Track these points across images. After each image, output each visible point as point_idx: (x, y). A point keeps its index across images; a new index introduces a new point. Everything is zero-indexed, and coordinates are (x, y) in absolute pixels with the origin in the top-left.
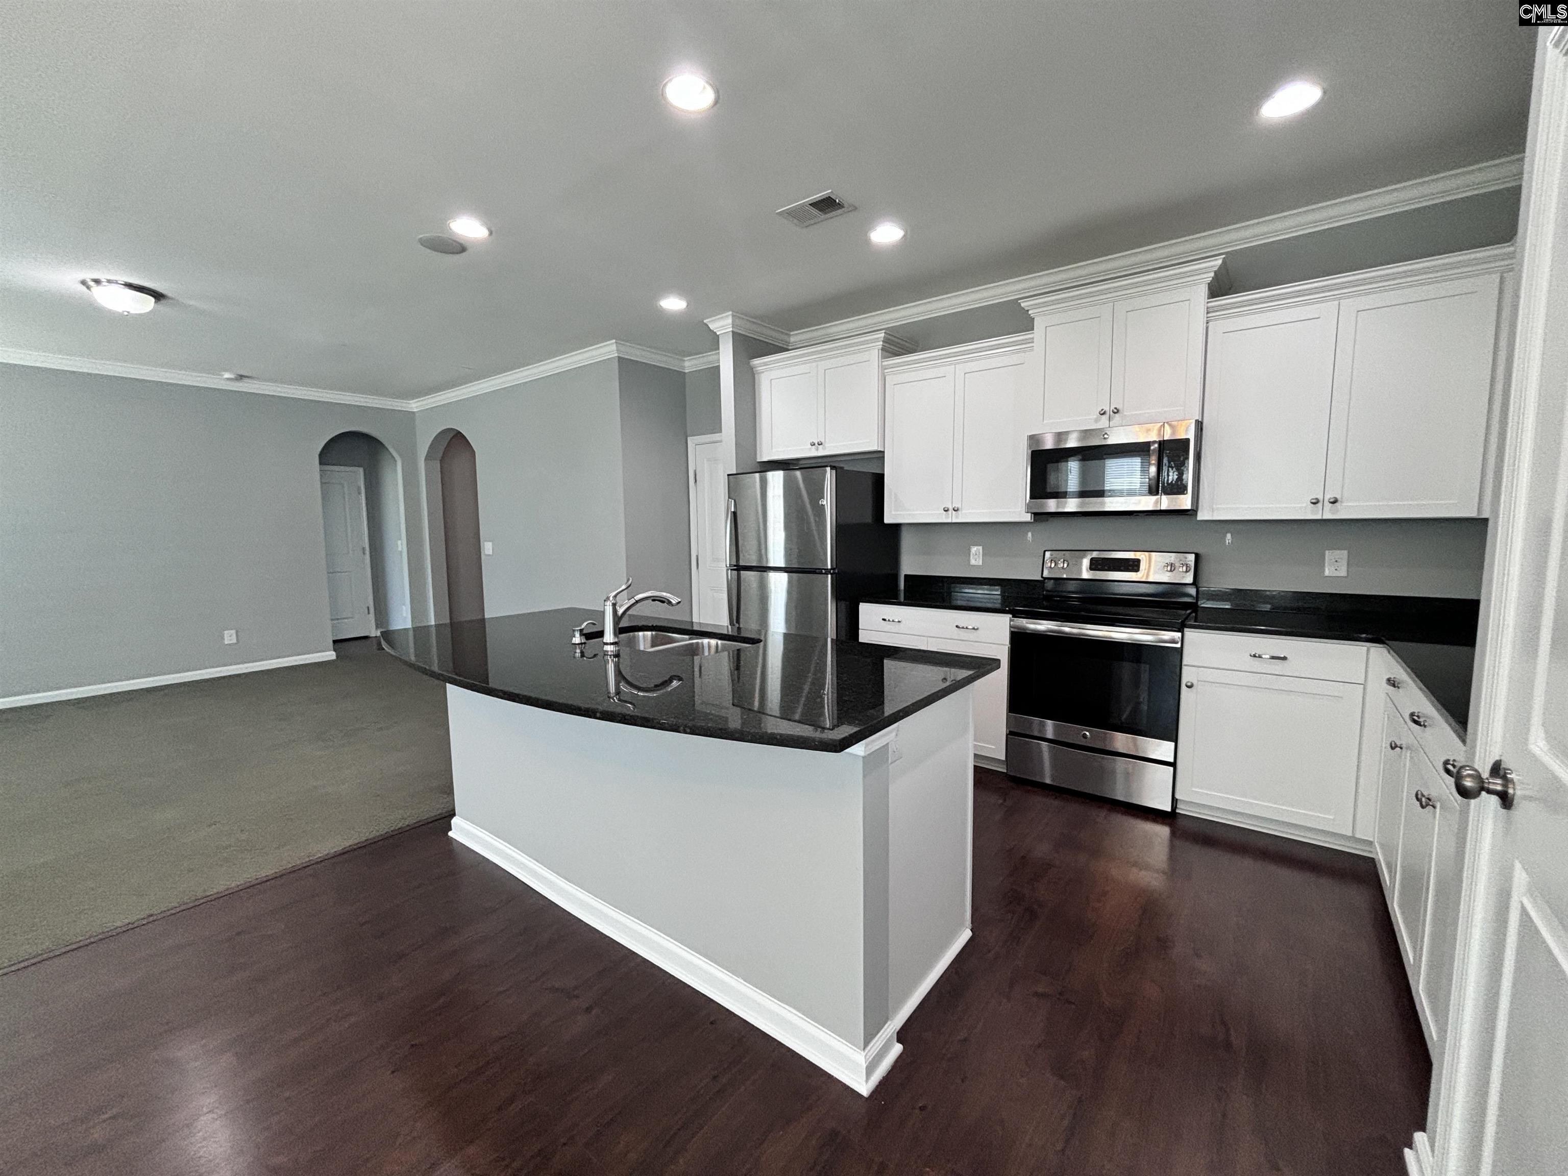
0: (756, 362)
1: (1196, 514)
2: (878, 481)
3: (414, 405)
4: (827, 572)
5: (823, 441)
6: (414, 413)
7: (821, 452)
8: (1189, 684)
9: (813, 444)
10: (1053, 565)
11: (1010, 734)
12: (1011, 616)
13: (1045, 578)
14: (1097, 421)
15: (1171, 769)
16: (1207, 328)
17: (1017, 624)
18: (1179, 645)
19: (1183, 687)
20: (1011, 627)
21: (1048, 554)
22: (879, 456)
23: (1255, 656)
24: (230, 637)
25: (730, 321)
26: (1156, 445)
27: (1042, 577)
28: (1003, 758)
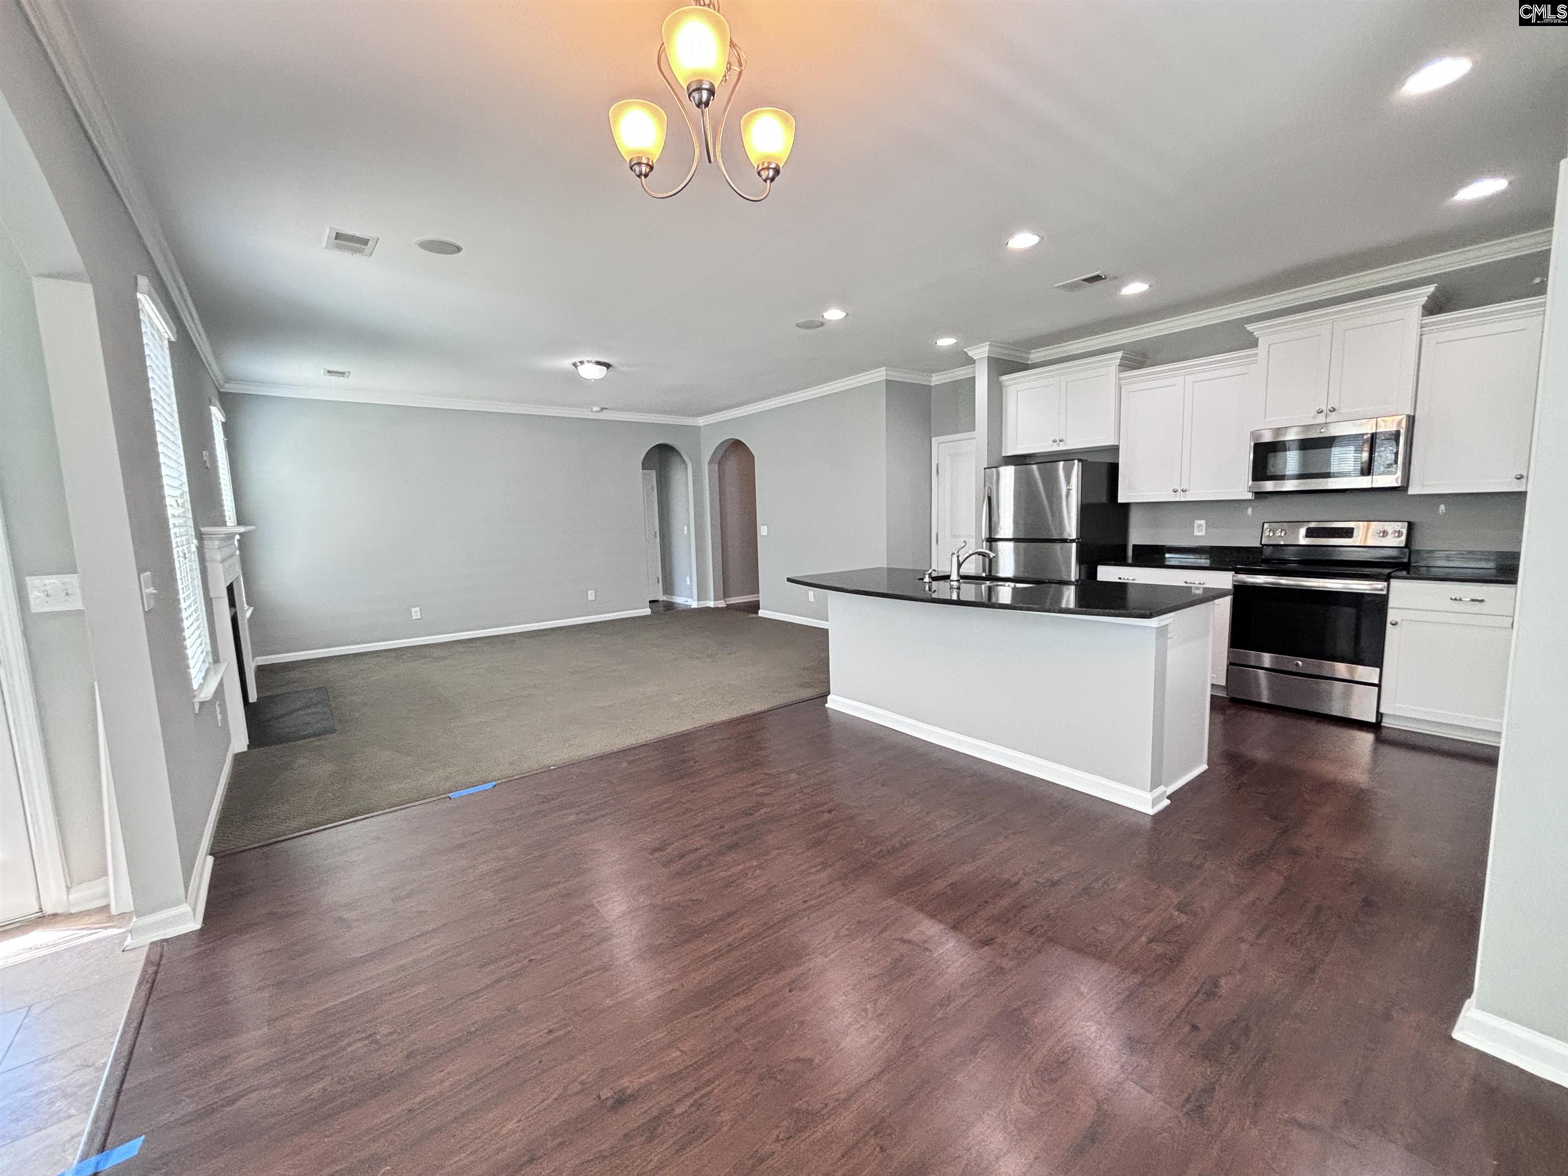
0: (1004, 378)
1: (1407, 490)
2: (1113, 470)
3: (700, 421)
4: (1072, 541)
5: (1064, 438)
6: (699, 427)
7: (1062, 447)
8: (1394, 622)
9: (1055, 441)
10: (1271, 534)
11: (1231, 664)
12: (1233, 573)
13: (1264, 545)
14: (1314, 417)
15: (1376, 689)
16: (1421, 340)
17: (1239, 579)
18: (1384, 592)
19: (1389, 626)
20: (1234, 581)
21: (1266, 526)
22: (1115, 449)
23: (1456, 599)
24: (591, 595)
25: (987, 348)
26: (1369, 435)
27: (1261, 544)
28: (1224, 684)
